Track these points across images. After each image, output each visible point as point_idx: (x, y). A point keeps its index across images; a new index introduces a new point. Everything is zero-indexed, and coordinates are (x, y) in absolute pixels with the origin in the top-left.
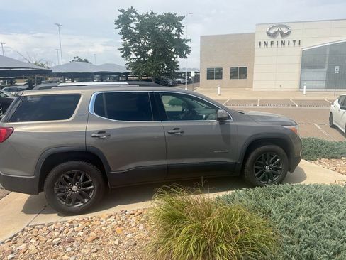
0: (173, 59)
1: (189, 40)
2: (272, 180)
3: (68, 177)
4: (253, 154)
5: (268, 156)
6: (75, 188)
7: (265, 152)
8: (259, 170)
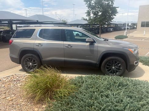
0: (112, 17)
1: (118, 7)
2: (116, 74)
3: (28, 59)
4: (105, 60)
5: (114, 62)
6: (31, 64)
7: (112, 60)
8: (109, 68)
